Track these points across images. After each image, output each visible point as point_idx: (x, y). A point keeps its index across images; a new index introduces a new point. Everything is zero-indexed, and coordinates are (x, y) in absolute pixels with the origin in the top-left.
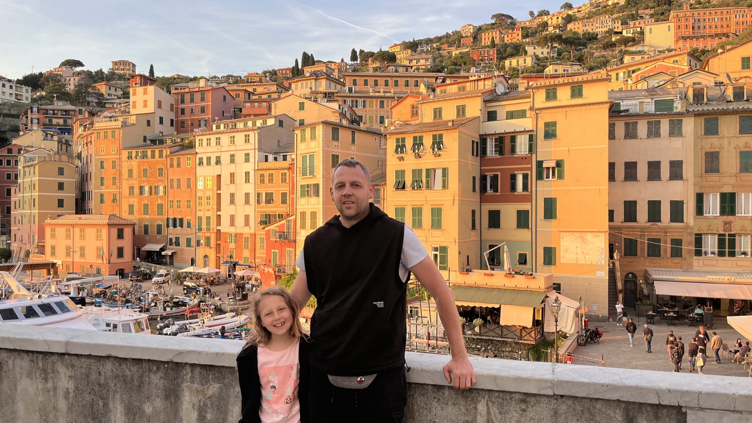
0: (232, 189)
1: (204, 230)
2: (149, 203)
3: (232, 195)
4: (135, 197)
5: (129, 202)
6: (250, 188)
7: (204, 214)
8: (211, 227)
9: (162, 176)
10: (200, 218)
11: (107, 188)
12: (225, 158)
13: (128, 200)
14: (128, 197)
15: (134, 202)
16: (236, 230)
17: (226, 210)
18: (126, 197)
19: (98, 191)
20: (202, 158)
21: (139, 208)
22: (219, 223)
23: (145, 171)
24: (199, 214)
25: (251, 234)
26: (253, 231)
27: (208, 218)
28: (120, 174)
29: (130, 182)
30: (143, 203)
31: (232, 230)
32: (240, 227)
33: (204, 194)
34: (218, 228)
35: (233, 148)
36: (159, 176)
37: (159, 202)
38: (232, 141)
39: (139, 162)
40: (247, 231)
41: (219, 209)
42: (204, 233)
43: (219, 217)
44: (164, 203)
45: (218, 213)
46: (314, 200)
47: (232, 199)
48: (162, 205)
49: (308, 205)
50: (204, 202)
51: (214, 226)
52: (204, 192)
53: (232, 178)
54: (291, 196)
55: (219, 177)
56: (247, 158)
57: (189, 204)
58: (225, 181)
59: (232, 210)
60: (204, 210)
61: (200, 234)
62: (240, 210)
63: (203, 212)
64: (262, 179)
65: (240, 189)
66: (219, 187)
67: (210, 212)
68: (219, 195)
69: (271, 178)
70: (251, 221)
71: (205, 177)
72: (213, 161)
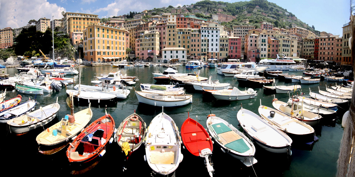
0: (212, 42)
6: (218, 43)
8: (206, 51)
10: (202, 49)
11: (172, 41)
12: (210, 36)
13: (178, 44)
15: (180, 45)
17: (210, 47)
19: (168, 42)
20: (203, 35)
22: (208, 50)
23: (184, 37)
24: (202, 48)
25: (218, 53)
26: (218, 52)
27: (205, 49)
28: (176, 38)
29: (179, 40)
31: (212, 52)
32: (214, 51)
34: (208, 51)
35: (212, 33)
37: (188, 45)
38: (212, 32)
39: (182, 35)
40: (216, 52)
45: (208, 48)
46: (265, 46)
47: (212, 45)
48: (189, 46)
49: (263, 47)
50: (204, 45)
51: (207, 51)
52: (204, 43)
53: (212, 40)
54: (229, 45)
55: (208, 40)
56: (217, 36)
57: (198, 46)
58: (210, 41)
59: (212, 47)
60: (204, 47)
61: (202, 53)
62: (214, 47)
63: (203, 47)
64: (221, 41)
65: (215, 43)
66: (208, 42)
67: (206, 47)
68: (208, 44)
69: (223, 41)
70: (218, 50)
71: (204, 39)
72: (207, 36)
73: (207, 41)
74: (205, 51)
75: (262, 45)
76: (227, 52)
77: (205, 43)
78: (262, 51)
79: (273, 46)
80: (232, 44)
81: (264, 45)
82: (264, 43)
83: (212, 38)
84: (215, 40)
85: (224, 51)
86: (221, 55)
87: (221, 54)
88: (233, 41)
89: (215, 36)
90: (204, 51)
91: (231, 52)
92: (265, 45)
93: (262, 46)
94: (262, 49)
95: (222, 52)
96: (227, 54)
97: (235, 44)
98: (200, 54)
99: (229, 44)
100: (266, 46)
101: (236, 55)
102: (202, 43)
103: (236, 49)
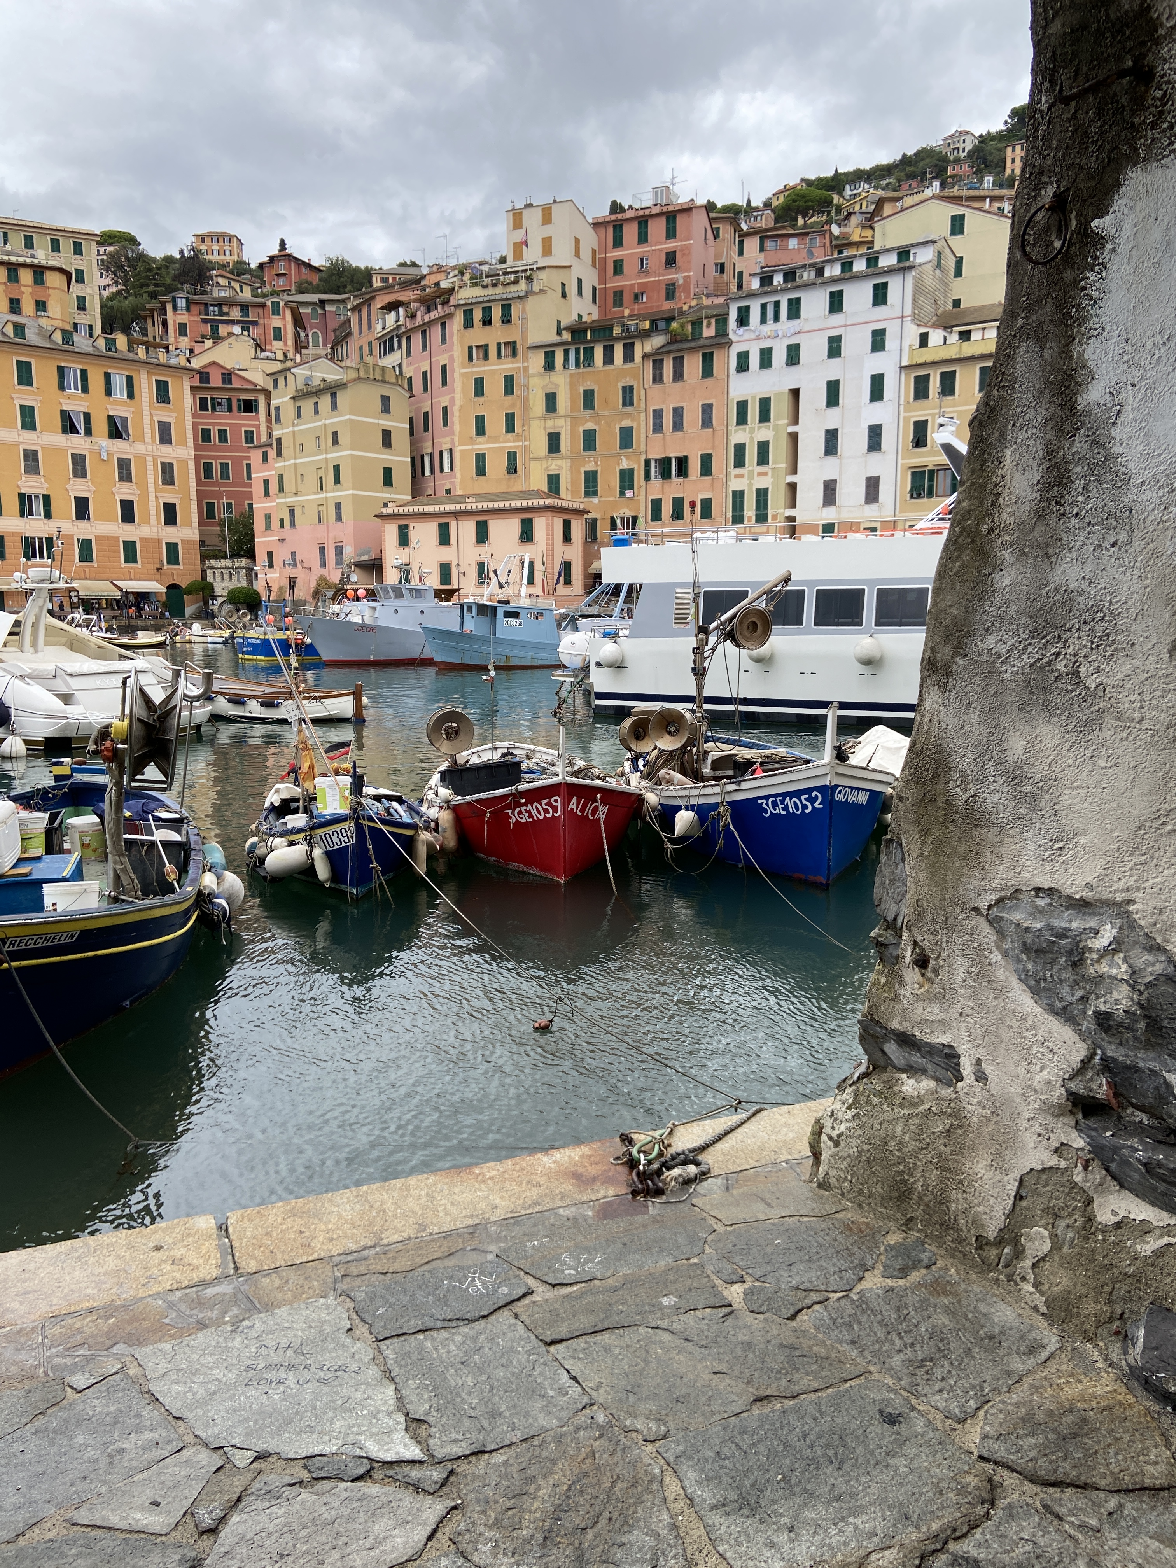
0: (832, 418)
1: (750, 519)
2: (599, 469)
3: (832, 436)
4: (563, 458)
5: (547, 469)
6: (884, 413)
7: (750, 485)
9: (632, 404)
10: (739, 496)
11: (495, 439)
12: (814, 348)
13: (545, 464)
14: (546, 459)
15: (561, 468)
16: (839, 513)
17: (813, 471)
18: (541, 459)
19: (469, 447)
20: (746, 353)
21: (574, 482)
23: (589, 395)
24: (735, 485)
26: (888, 514)
27: (762, 495)
28: (527, 407)
29: (550, 423)
30: (582, 470)
31: (828, 515)
32: (851, 507)
33: (752, 438)
35: (835, 319)
36: (624, 405)
37: (625, 464)
38: (836, 303)
39: (571, 375)
40: (871, 515)
41: (793, 470)
43: (792, 487)
45: (790, 479)
47: (831, 442)
48: (631, 472)
50: (751, 454)
51: (775, 509)
52: (752, 434)
53: (833, 393)
55: (795, 395)
56: (879, 340)
57: (706, 464)
58: (813, 400)
59: (830, 469)
60: (751, 473)
62: (853, 467)
63: (748, 479)
64: (920, 388)
65: (855, 417)
66: (794, 417)
67: (767, 478)
68: (794, 438)
69: (948, 384)
70: (886, 491)
71: (754, 397)
72: (779, 356)
73: (780, 409)
74: (762, 516)
89: (856, 341)
90: (750, 511)
102: (739, 436)
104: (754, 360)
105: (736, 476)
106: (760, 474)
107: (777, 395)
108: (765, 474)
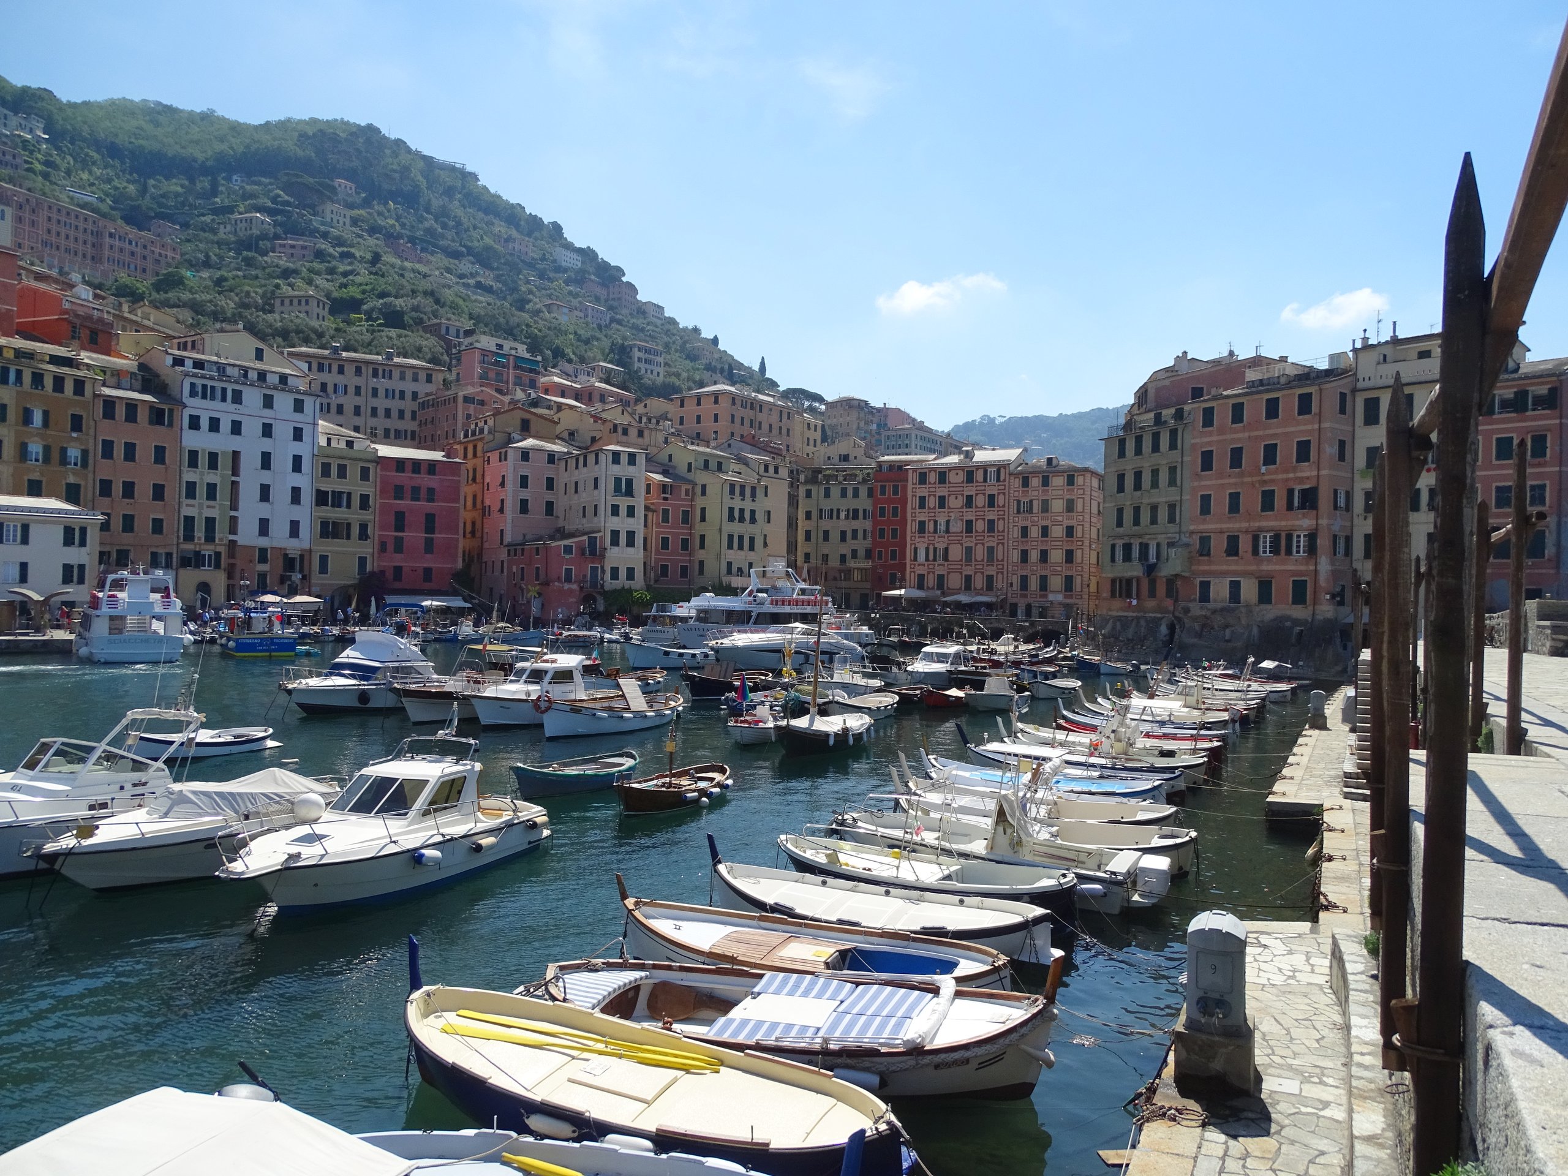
0: (266, 477)
1: (199, 538)
2: (44, 480)
3: (265, 489)
4: (4, 463)
6: (303, 481)
7: (200, 514)
8: (217, 536)
9: (81, 430)
10: (189, 521)
12: (252, 428)
16: (271, 542)
17: (250, 511)
20: (198, 418)
21: (16, 487)
22: (233, 530)
24: (187, 511)
25: (302, 550)
26: (306, 546)
27: (210, 522)
30: (26, 478)
31: (263, 542)
32: (279, 537)
33: (202, 479)
34: (232, 537)
35: (267, 412)
37: (72, 479)
38: (268, 402)
40: (294, 546)
41: (234, 506)
42: (200, 544)
43: (234, 520)
44: (82, 483)
45: (233, 513)
46: (631, 520)
47: (265, 493)
48: (78, 486)
49: (622, 523)
50: (201, 491)
51: (221, 533)
52: (202, 476)
53: (266, 460)
54: (379, 501)
55: (236, 455)
56: (298, 434)
57: (159, 492)
58: (250, 462)
59: (264, 511)
60: (201, 506)
61: (189, 547)
62: (281, 512)
63: (198, 509)
64: (326, 470)
65: (283, 479)
66: (235, 471)
67: (215, 510)
68: (235, 485)
69: (342, 472)
70: (304, 530)
71: (204, 450)
72: (225, 426)
73: (225, 463)
74: (210, 538)
75: (613, 515)
76: (367, 549)
77: (212, 477)
78: (615, 549)
79: (665, 519)
80: (398, 492)
81: (623, 511)
82: (623, 503)
83: (266, 445)
84: (282, 462)
85: (348, 537)
86: (323, 569)
87: (324, 559)
88: (404, 478)
89: (283, 431)
90: (200, 533)
91: (390, 547)
92: (631, 512)
93: (615, 518)
94: (615, 534)
95: (332, 547)
96: (362, 561)
97: (423, 493)
98: (169, 555)
99: (381, 492)
100: (639, 518)
101: (428, 571)
102: (189, 476)
103: (430, 527)
104: (204, 423)
105: (187, 505)
106: (208, 507)
107: (224, 453)
108: (213, 507)
